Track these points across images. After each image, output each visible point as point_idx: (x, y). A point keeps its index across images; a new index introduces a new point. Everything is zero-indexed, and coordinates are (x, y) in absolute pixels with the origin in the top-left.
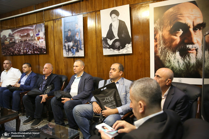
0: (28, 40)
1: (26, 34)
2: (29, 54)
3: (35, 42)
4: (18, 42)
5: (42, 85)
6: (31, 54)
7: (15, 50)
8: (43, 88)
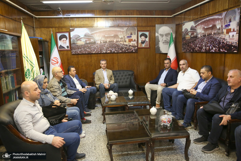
0: (213, 33)
1: (211, 26)
3: (223, 36)
4: (200, 36)
5: (224, 99)
7: (196, 46)
8: (225, 104)
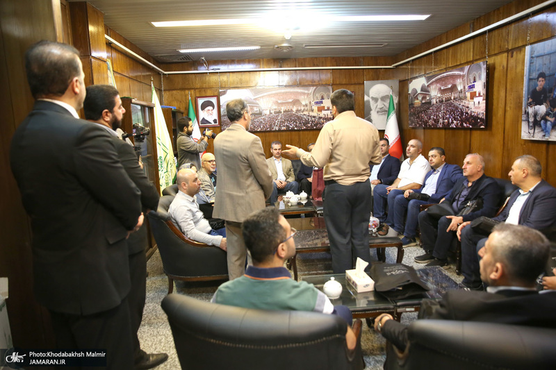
0: (452, 98)
1: (450, 86)
2: (453, 128)
3: (466, 103)
4: (435, 102)
5: (459, 197)
6: (457, 128)
7: (430, 119)
8: (459, 203)
